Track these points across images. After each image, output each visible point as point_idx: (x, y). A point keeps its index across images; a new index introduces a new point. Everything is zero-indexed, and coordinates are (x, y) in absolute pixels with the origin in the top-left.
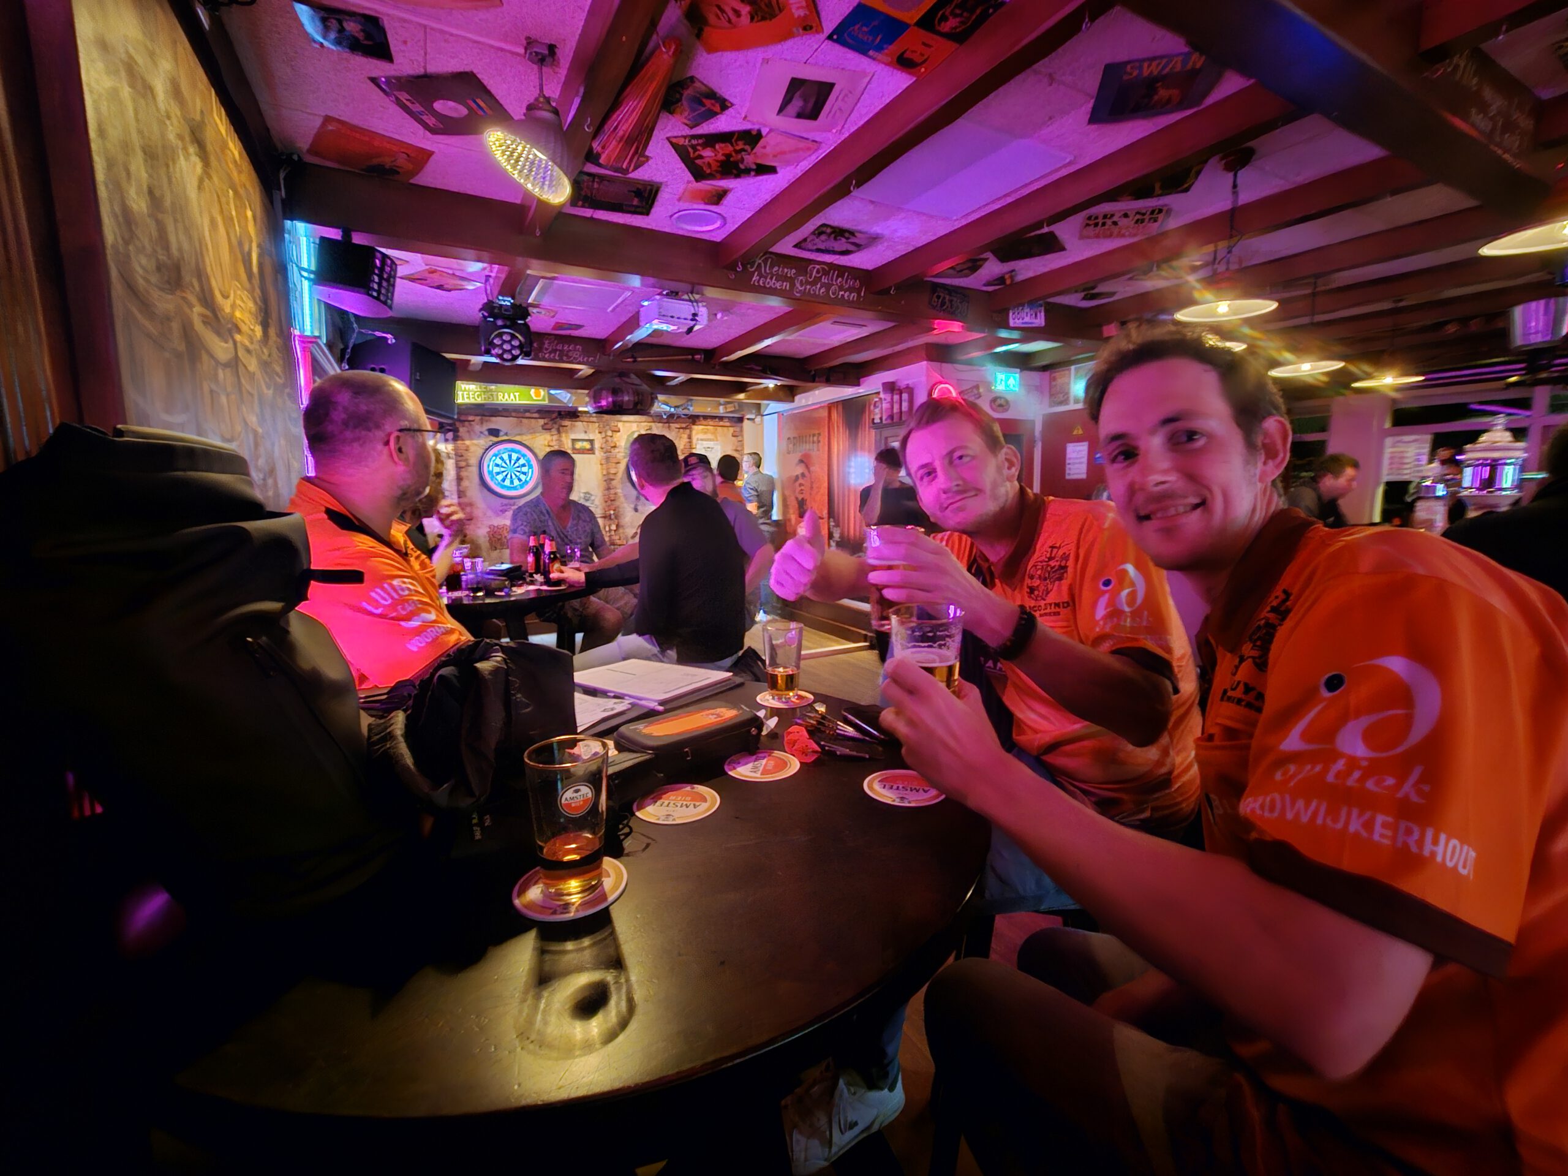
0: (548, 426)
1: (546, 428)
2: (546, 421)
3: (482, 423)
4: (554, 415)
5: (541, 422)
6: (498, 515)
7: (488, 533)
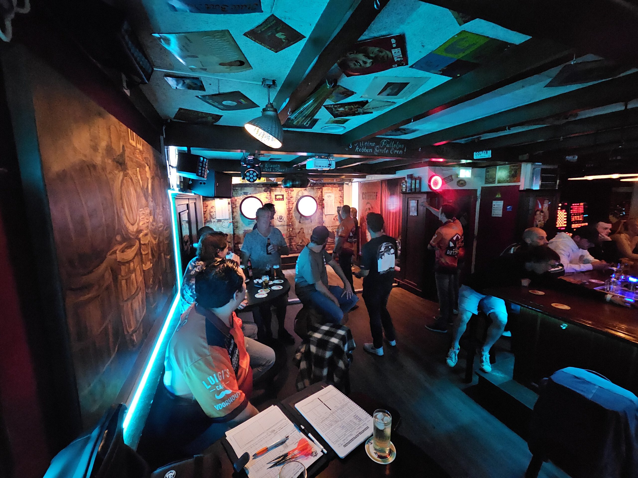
0: (265, 190)
1: (265, 191)
2: (265, 188)
3: (241, 190)
4: (268, 186)
5: (264, 188)
6: (247, 226)
7: (243, 233)
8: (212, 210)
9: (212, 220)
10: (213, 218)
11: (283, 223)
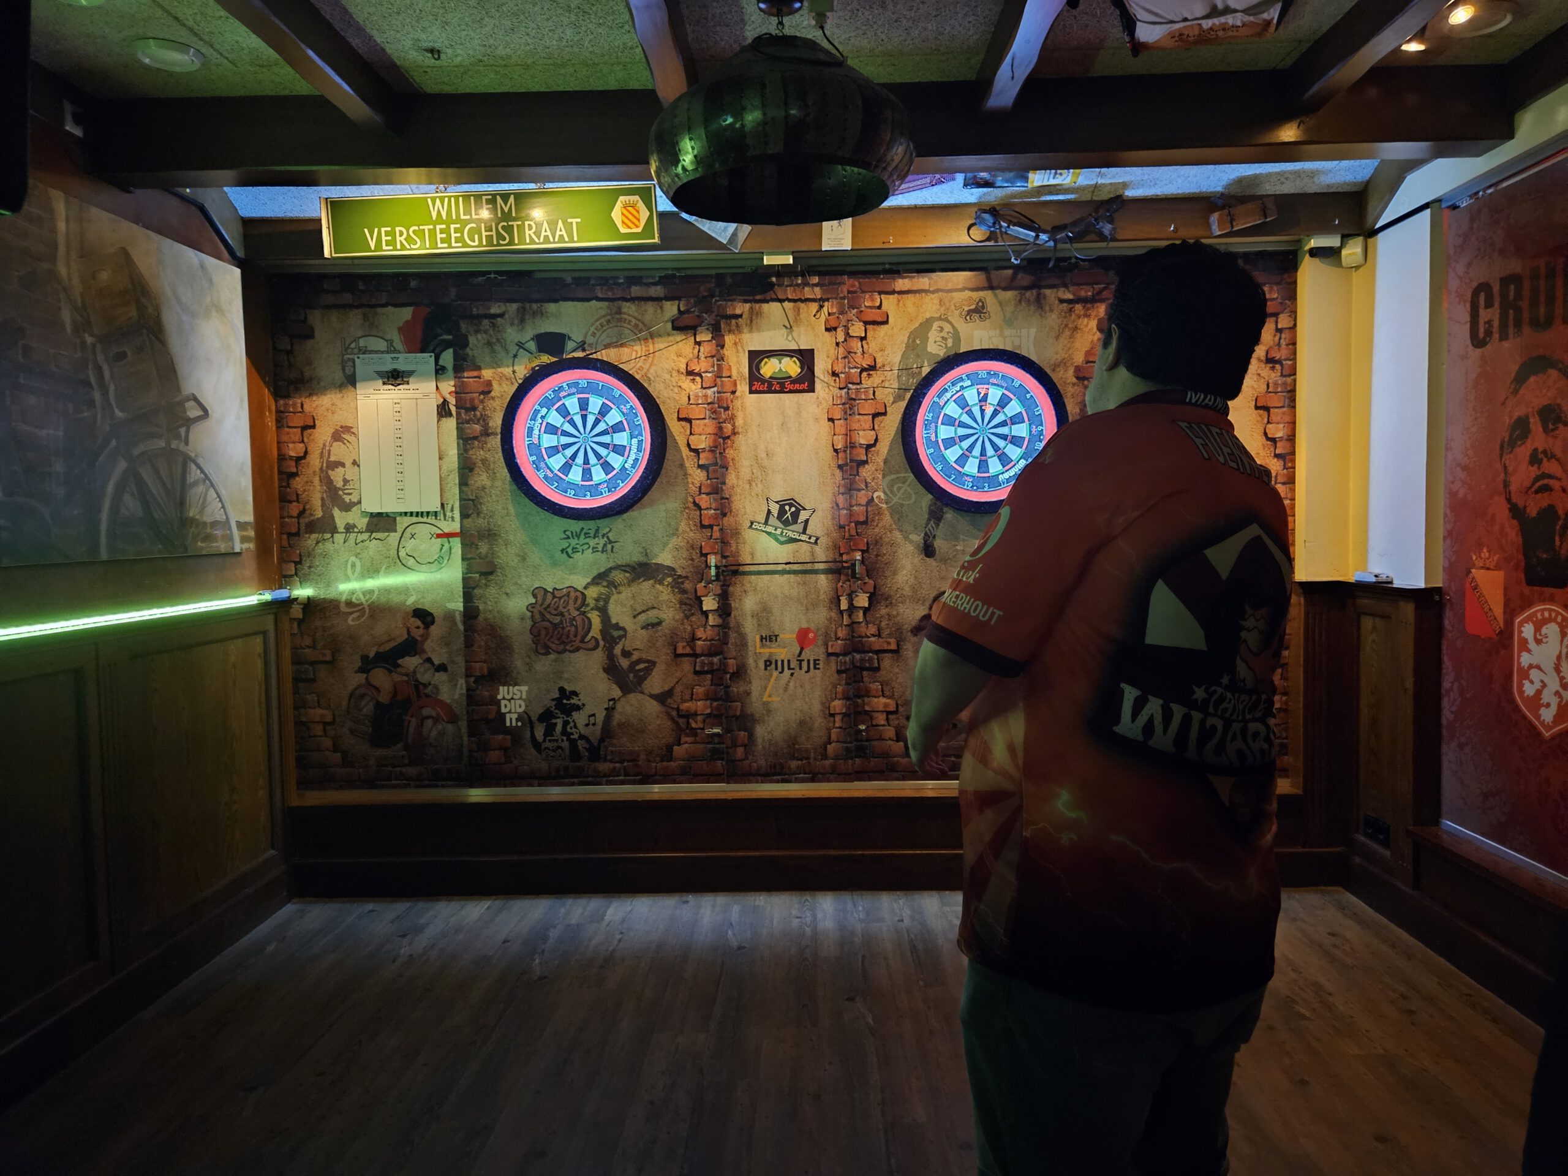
0: (687, 319)
1: (683, 326)
2: (683, 305)
3: (522, 321)
4: (705, 290)
5: (671, 309)
6: (555, 564)
7: (531, 607)
8: (338, 452)
9: (341, 518)
10: (347, 507)
11: (803, 551)
